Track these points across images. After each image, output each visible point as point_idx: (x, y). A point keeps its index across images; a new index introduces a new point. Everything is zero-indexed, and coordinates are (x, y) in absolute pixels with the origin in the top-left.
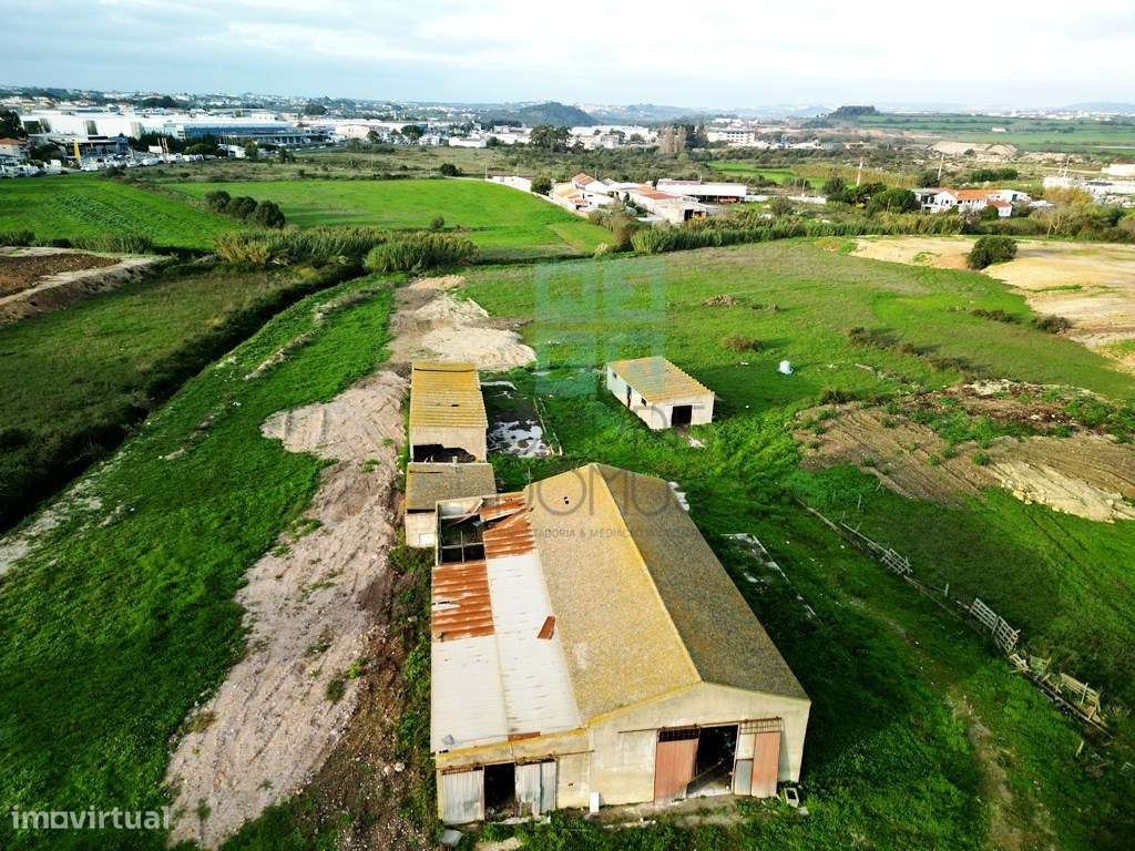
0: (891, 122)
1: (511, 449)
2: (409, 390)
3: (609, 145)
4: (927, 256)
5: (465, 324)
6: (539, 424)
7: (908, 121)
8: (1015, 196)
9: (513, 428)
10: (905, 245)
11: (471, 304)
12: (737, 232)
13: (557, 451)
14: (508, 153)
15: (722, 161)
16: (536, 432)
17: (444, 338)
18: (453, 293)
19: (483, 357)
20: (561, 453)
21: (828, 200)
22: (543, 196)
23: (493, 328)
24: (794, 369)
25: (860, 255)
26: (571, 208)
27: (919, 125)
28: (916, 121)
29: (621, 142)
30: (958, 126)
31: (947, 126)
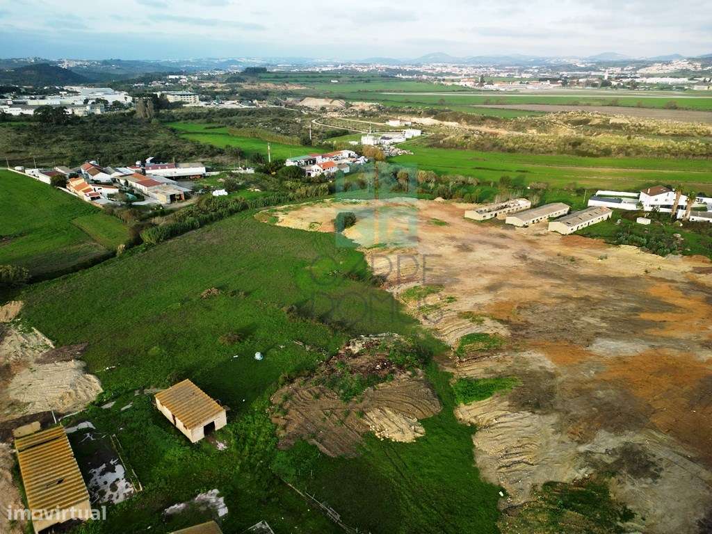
0: (277, 77)
1: (107, 496)
2: (14, 455)
3: (98, 112)
4: (316, 225)
5: (38, 361)
6: (119, 462)
7: (286, 77)
8: (349, 154)
9: (103, 473)
10: (303, 216)
11: (36, 335)
12: (207, 216)
13: (138, 487)
14: (19, 130)
15: (182, 122)
16: (120, 471)
17: (25, 382)
18: (18, 324)
19: (62, 398)
20: (141, 489)
21: (256, 171)
22: (63, 189)
23: (61, 361)
24: (263, 354)
25: (281, 225)
26: (87, 199)
27: (292, 79)
28: (291, 77)
29: (106, 108)
30: (314, 80)
31: (308, 79)
